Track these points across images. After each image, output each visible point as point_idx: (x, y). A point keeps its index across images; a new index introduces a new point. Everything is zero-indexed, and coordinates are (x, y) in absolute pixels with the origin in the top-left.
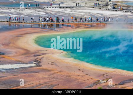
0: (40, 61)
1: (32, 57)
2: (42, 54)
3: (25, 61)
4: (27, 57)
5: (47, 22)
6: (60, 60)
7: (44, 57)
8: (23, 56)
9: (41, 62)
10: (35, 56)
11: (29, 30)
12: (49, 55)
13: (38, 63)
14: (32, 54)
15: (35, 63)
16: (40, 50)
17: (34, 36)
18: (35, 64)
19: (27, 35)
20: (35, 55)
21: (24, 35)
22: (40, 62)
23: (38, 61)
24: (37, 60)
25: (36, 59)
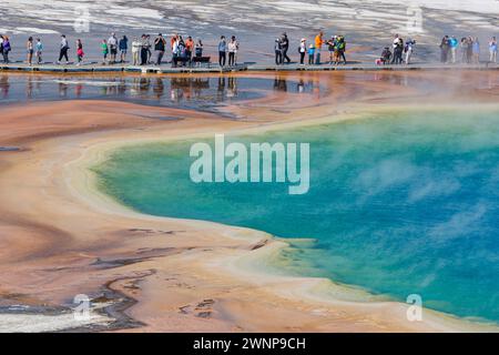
0: (130, 293)
1: (82, 270)
2: (144, 255)
3: (42, 298)
4: (56, 274)
5: (168, 67)
6: (251, 287)
7: (153, 271)
8: (34, 267)
9: (136, 302)
10: (101, 265)
11: (67, 112)
12: (185, 258)
13: (120, 309)
14: (81, 254)
15: (99, 305)
16: (133, 232)
17: (96, 150)
18: (100, 311)
19: (58, 139)
20: (99, 261)
21: (34, 146)
22: (131, 302)
23: (123, 295)
24: (115, 292)
25: (107, 285)
